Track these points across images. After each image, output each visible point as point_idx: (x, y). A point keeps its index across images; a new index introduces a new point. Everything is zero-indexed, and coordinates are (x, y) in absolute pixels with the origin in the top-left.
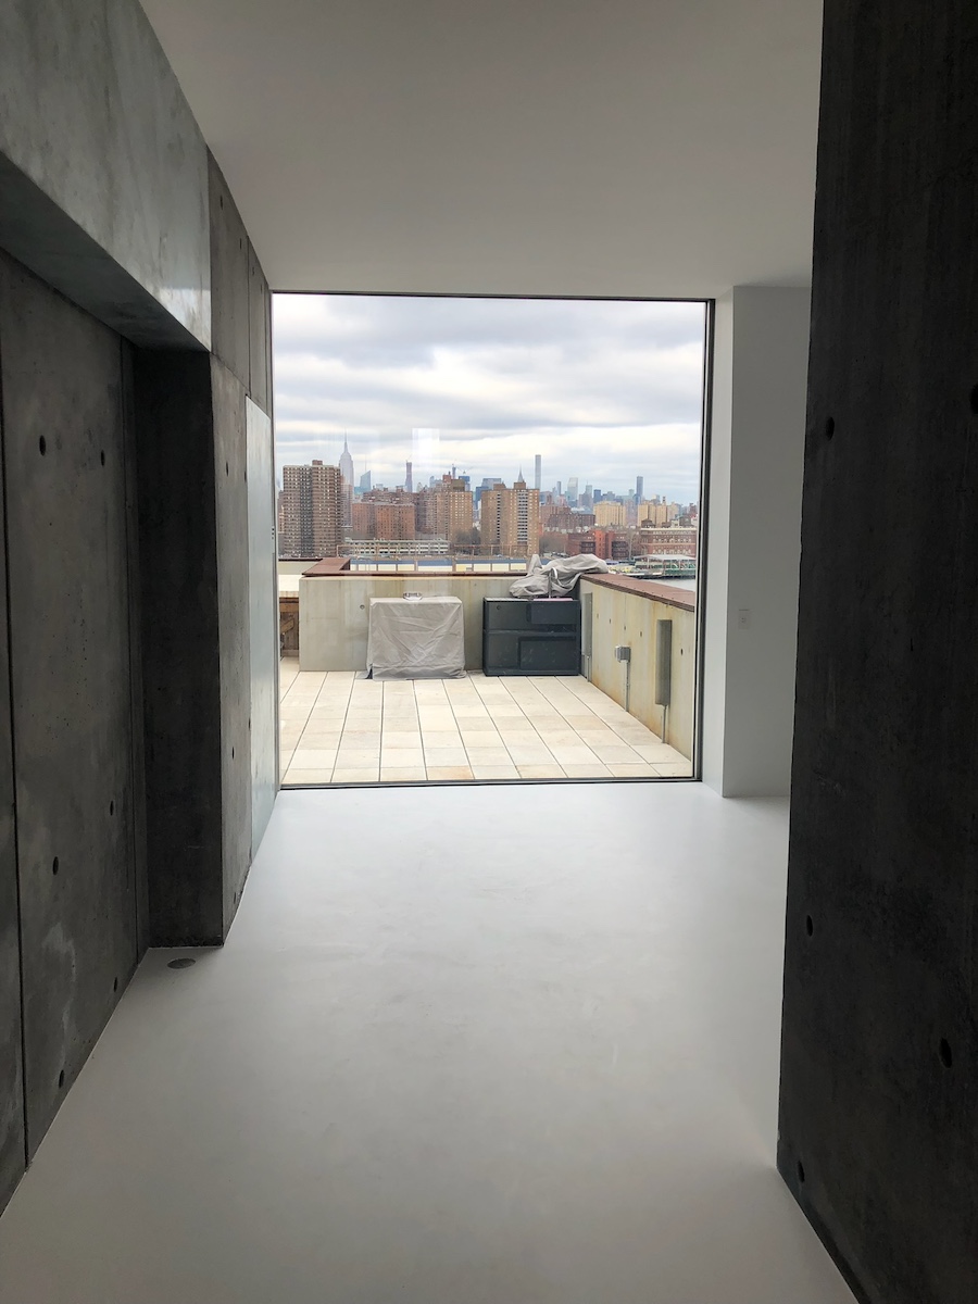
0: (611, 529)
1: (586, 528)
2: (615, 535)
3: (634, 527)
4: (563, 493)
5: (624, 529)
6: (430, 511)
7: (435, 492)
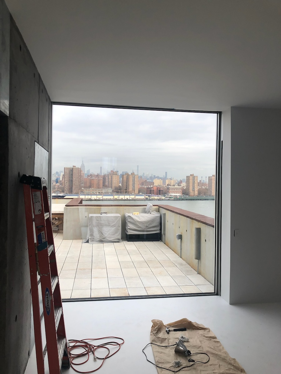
0: (158, 186)
1: (152, 186)
2: (160, 188)
3: (165, 186)
4: (145, 176)
5: (162, 187)
6: (107, 181)
7: (108, 175)
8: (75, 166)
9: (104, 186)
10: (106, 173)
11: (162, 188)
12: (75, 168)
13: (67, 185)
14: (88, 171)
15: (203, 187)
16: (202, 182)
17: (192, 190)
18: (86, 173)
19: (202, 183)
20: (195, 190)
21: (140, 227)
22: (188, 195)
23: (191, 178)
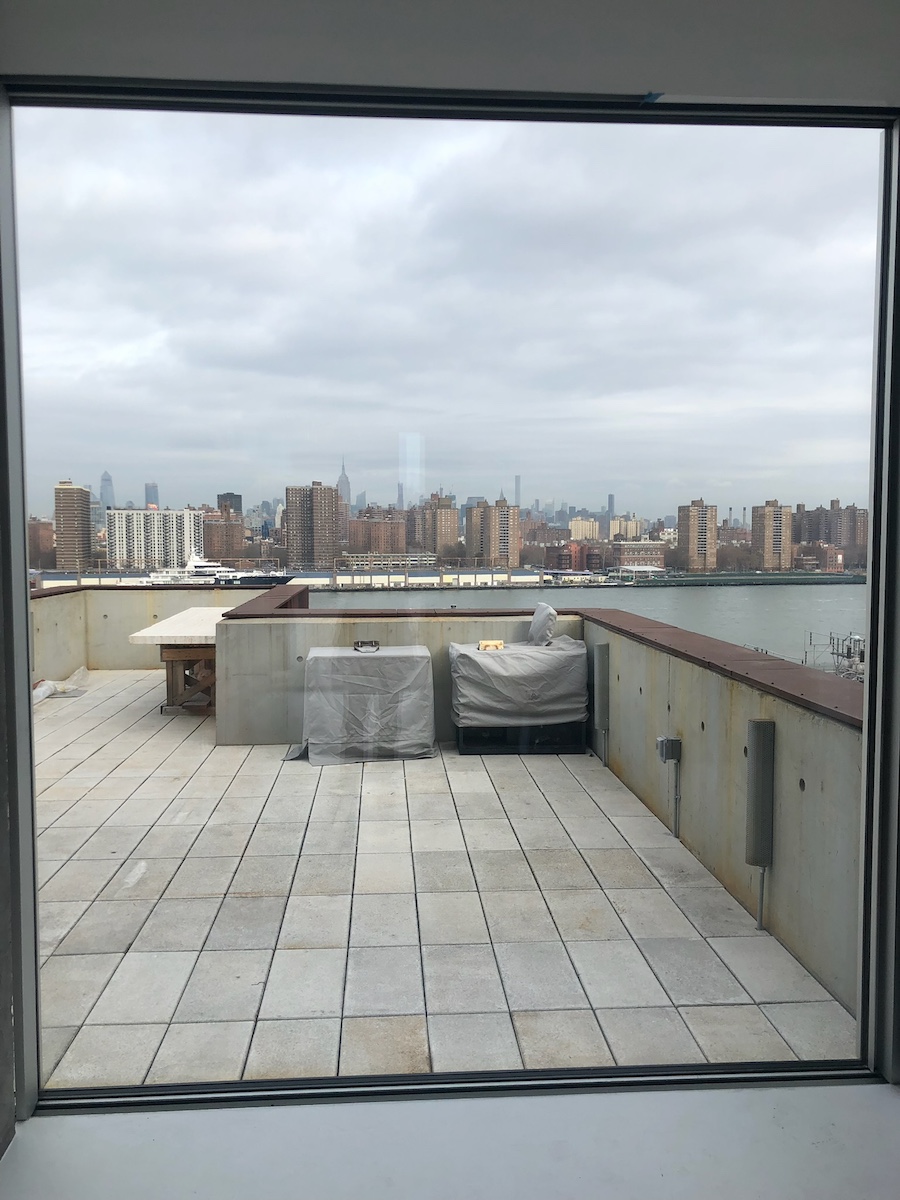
0: (585, 542)
1: (563, 543)
2: (590, 548)
3: (606, 541)
4: (540, 509)
5: (598, 543)
6: (419, 528)
7: (423, 509)
8: (319, 484)
9: (412, 544)
10: (417, 502)
11: (597, 548)
12: (319, 487)
13: (296, 545)
14: (362, 497)
15: (734, 542)
16: (731, 524)
17: (697, 552)
18: (353, 502)
19: (732, 529)
20: (708, 553)
21: (507, 700)
22: (682, 569)
23: (694, 512)
